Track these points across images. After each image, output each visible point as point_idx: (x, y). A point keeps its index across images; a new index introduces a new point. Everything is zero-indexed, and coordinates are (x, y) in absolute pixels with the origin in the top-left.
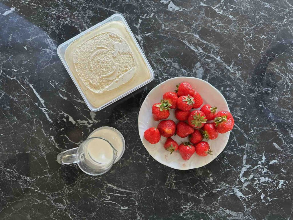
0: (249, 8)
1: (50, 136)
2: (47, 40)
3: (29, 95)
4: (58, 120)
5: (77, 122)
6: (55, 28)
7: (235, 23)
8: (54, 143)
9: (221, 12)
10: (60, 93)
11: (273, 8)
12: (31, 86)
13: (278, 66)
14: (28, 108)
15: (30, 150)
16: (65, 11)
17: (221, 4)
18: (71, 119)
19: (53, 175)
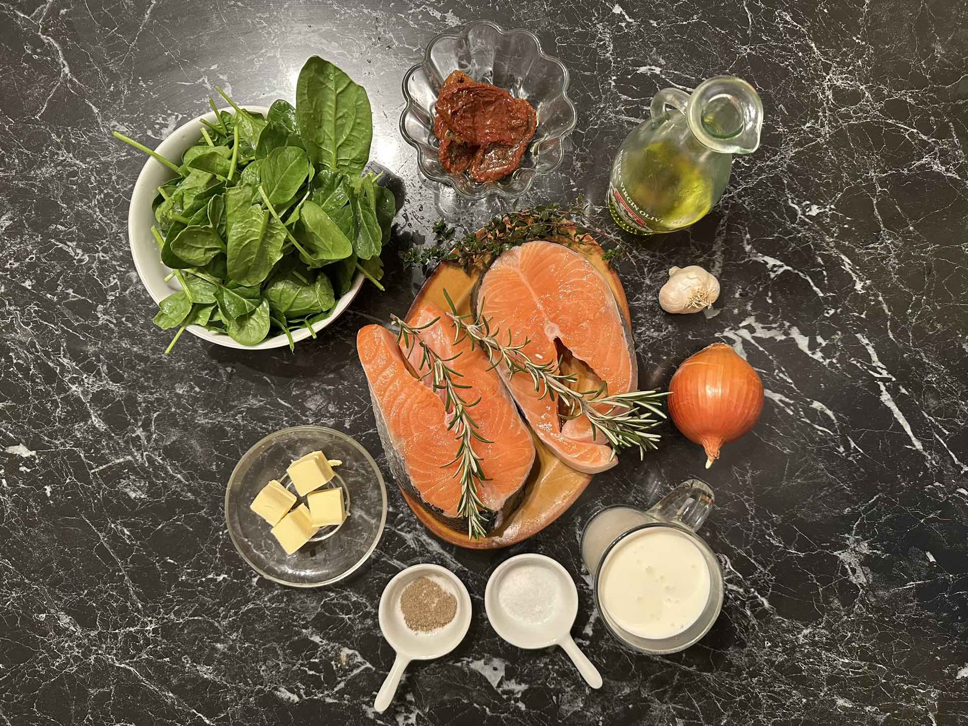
0: (261, 663)
1: (868, 294)
2: (865, 580)
3: (925, 418)
4: (841, 340)
5: (786, 333)
6: (843, 613)
7: (304, 619)
8: (856, 273)
9: (346, 652)
10: (833, 420)
11: (187, 661)
12: (918, 445)
13: (176, 487)
14: (929, 377)
15: (926, 253)
16: (811, 663)
17: (344, 678)
18: (803, 342)
19: (862, 175)
